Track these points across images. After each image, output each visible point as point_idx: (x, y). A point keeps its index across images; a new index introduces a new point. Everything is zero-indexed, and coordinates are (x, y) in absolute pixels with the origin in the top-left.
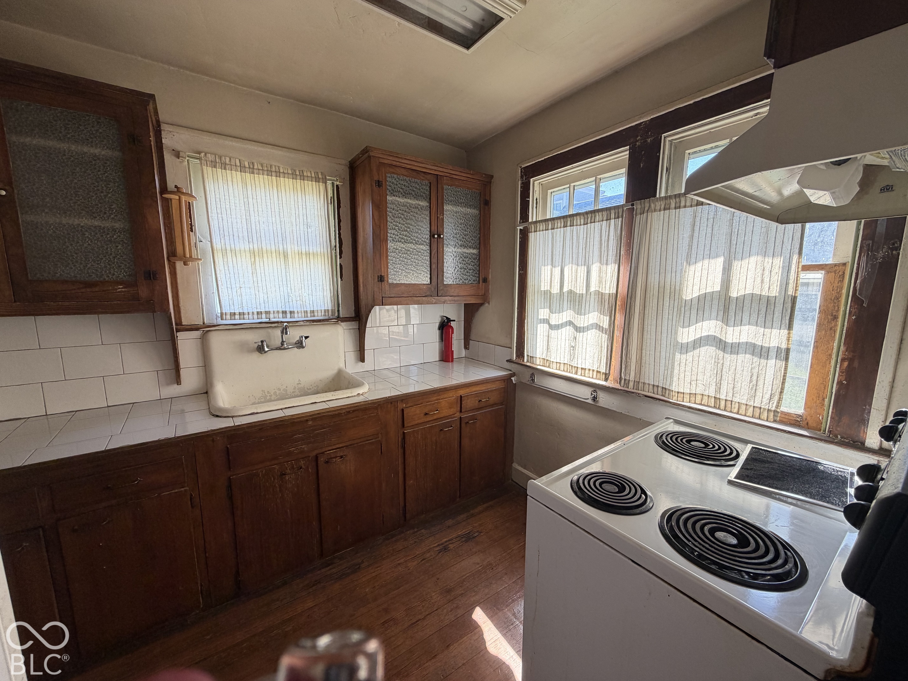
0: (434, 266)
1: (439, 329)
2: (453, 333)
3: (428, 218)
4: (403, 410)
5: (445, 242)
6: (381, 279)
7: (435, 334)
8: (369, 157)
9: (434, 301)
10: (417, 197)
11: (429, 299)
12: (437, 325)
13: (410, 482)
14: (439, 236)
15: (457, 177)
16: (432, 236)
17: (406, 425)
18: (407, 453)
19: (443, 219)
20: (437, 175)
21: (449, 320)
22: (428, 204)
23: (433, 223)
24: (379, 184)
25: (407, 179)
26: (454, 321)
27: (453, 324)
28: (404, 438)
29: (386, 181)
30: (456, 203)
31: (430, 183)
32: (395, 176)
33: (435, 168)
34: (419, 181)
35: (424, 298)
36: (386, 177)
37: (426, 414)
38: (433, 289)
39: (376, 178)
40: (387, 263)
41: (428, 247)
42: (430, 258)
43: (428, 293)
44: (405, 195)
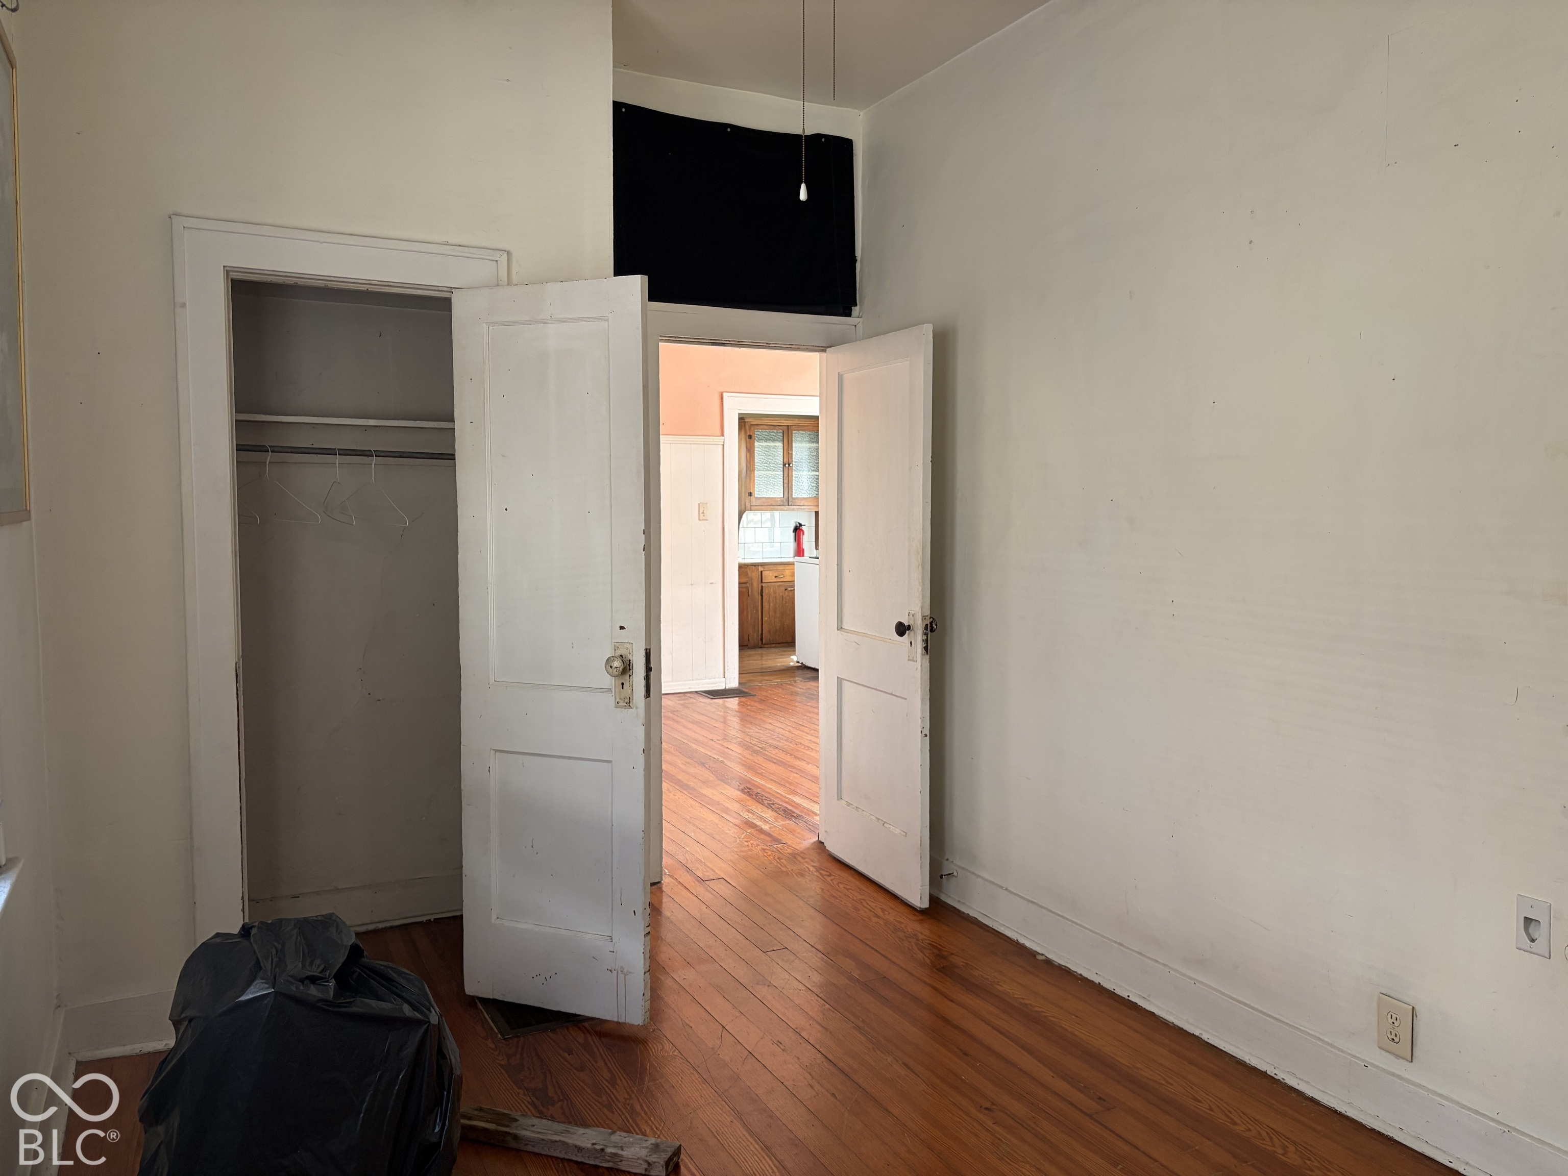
0: (786, 485)
1: (794, 532)
2: (803, 534)
3: (782, 454)
4: (762, 572)
5: (794, 468)
6: (750, 494)
7: (792, 535)
8: (745, 422)
9: (786, 509)
10: (774, 440)
11: (782, 507)
12: (792, 529)
13: (765, 619)
14: (789, 465)
15: (800, 425)
16: (784, 465)
17: (763, 581)
18: (764, 598)
19: (792, 454)
20: (788, 426)
21: (801, 525)
22: (782, 445)
23: (785, 457)
24: (750, 437)
25: (768, 431)
26: (805, 525)
27: (803, 528)
28: (762, 589)
29: (754, 434)
30: (801, 442)
31: (783, 431)
32: (760, 430)
33: (787, 422)
34: (775, 431)
35: (778, 507)
36: (754, 432)
37: (776, 577)
38: (785, 501)
39: (748, 434)
40: (754, 484)
41: (782, 473)
42: (783, 480)
43: (782, 503)
44: (766, 440)
